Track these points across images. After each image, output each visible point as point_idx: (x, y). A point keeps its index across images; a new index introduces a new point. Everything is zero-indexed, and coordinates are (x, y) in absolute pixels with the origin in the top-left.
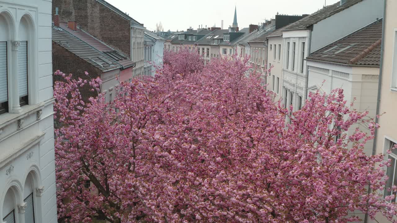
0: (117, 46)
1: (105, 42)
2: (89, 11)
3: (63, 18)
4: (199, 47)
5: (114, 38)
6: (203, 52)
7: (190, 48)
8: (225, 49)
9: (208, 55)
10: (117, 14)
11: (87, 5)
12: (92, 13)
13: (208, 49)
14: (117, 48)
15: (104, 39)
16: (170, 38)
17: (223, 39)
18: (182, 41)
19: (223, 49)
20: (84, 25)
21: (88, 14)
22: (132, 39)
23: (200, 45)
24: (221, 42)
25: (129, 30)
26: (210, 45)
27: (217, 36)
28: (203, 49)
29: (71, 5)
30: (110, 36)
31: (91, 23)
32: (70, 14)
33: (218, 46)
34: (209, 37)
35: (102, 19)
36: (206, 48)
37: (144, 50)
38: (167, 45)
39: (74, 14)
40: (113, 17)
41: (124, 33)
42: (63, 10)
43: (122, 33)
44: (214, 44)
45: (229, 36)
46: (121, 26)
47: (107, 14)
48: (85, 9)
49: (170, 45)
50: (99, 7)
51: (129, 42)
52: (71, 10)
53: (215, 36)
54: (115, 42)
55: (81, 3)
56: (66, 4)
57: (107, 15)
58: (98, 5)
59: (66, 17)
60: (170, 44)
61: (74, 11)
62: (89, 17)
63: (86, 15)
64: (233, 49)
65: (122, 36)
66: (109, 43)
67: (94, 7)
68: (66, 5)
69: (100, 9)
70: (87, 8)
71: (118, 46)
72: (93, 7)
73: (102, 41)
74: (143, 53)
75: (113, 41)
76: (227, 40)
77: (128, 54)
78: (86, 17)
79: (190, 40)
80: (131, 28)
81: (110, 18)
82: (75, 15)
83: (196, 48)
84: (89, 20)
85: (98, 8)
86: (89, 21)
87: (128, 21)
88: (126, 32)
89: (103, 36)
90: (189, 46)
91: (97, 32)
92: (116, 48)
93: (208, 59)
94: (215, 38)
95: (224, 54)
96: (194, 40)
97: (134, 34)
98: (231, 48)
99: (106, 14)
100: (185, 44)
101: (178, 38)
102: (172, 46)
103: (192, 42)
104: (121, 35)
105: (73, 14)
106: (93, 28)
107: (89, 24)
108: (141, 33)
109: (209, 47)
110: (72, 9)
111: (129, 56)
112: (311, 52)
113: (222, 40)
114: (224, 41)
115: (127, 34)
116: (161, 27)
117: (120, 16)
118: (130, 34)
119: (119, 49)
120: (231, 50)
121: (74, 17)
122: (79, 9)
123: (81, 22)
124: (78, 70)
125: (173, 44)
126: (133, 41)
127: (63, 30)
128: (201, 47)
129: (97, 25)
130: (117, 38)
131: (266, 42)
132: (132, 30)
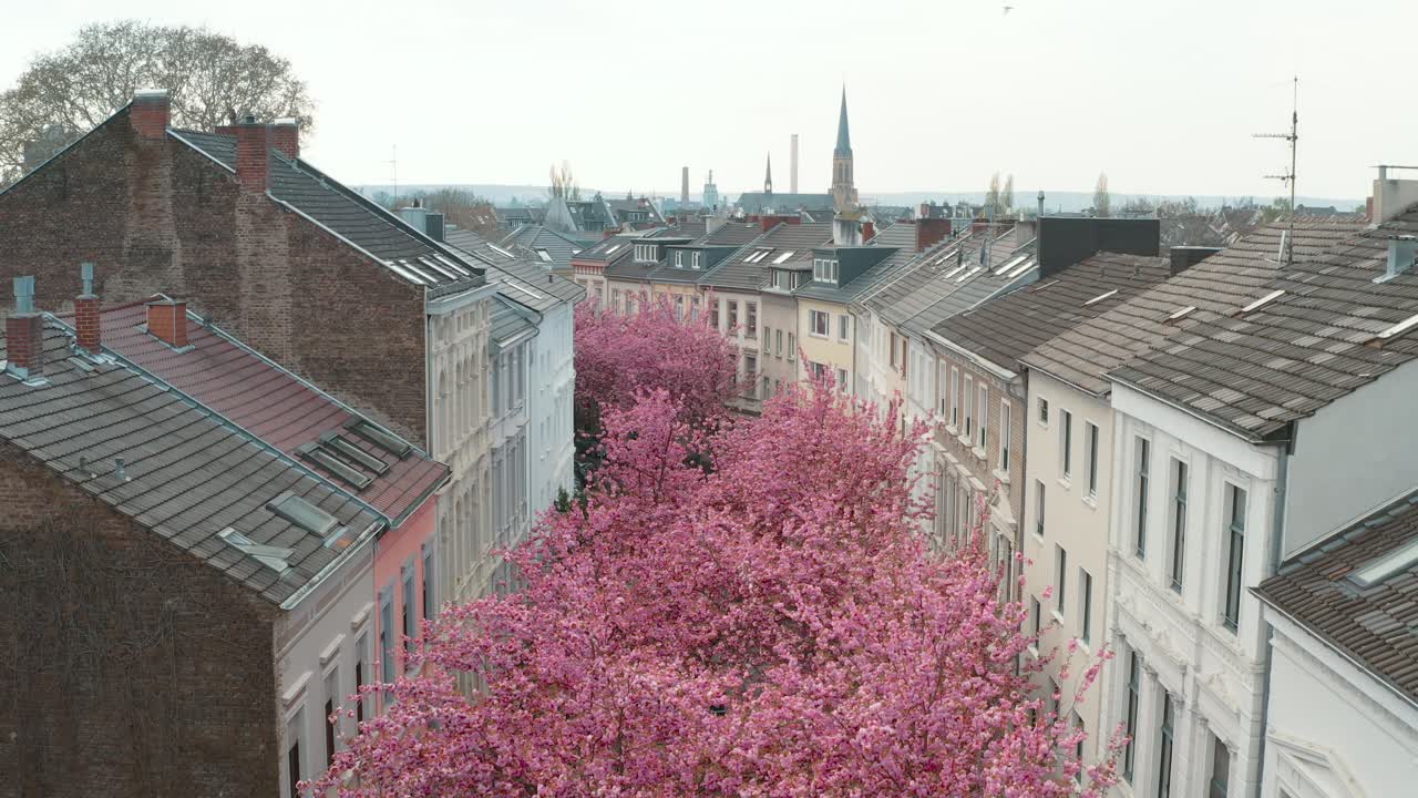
0: (366, 394)
1: (317, 381)
2: (242, 245)
3: (131, 276)
4: (717, 295)
5: (353, 362)
6: (733, 318)
7: (680, 300)
8: (820, 314)
9: (752, 329)
10: (363, 258)
11: (233, 219)
12: (255, 255)
13: (751, 308)
14: (367, 405)
15: (311, 367)
16: (601, 256)
17: (809, 271)
18: (647, 267)
19: (814, 313)
20: (223, 306)
21: (241, 260)
22: (433, 363)
23: (716, 289)
24: (801, 284)
25: (418, 329)
26: (761, 293)
27: (787, 255)
28: (733, 306)
29: (166, 220)
30: (335, 354)
31: (253, 298)
32: (162, 257)
33: (793, 300)
34: (755, 258)
35: (302, 280)
36: (742, 301)
37: (490, 378)
38: (590, 283)
39: (179, 260)
40: (347, 270)
41: (398, 340)
42: (134, 239)
43: (388, 341)
44: (776, 289)
45: (835, 264)
46: (380, 310)
47: (322, 256)
48: (227, 237)
49: (602, 282)
50: (285, 228)
51: (418, 376)
52: (168, 242)
53: (775, 252)
54: (359, 378)
55: (208, 211)
56: (143, 217)
57: (322, 261)
58: (280, 220)
59: (143, 271)
60: (602, 278)
61: (179, 246)
62: (246, 275)
63: (228, 264)
64: (851, 318)
65: (390, 353)
66: (332, 385)
67: (265, 226)
68: (145, 221)
69: (290, 238)
70: (237, 233)
71: (370, 395)
72: (261, 230)
73: (303, 374)
74: (484, 391)
75: (350, 375)
76: (827, 276)
77: (418, 429)
78: (231, 272)
79: (680, 266)
80: (429, 316)
81: (334, 276)
82: (184, 265)
83: (704, 304)
84: (244, 283)
85: (284, 234)
86: (246, 288)
87: (412, 287)
88: (404, 336)
89: (306, 352)
90: (679, 290)
91: (281, 336)
92: (362, 405)
93: (752, 345)
94: (779, 261)
95: (816, 334)
96: (697, 267)
97: (440, 338)
98: (844, 312)
99: (315, 261)
100: (662, 282)
101: (633, 255)
102: (608, 287)
103: (687, 276)
104: (384, 346)
105: (177, 259)
106: (263, 320)
107: (245, 304)
108: (472, 318)
109: (758, 300)
110: (169, 236)
111: (423, 437)
112: (1284, 557)
113: (806, 274)
114: (817, 279)
115: (411, 344)
116: (567, 178)
117: (375, 266)
118: (421, 342)
119: (374, 409)
120: (844, 320)
121: (180, 272)
122: (202, 238)
123: (211, 292)
124: (170, 602)
125: (610, 278)
126: (435, 368)
127: (119, 359)
128: (723, 299)
129: (279, 304)
130: (366, 360)
131: (1019, 381)
132: (432, 323)
